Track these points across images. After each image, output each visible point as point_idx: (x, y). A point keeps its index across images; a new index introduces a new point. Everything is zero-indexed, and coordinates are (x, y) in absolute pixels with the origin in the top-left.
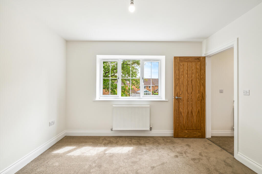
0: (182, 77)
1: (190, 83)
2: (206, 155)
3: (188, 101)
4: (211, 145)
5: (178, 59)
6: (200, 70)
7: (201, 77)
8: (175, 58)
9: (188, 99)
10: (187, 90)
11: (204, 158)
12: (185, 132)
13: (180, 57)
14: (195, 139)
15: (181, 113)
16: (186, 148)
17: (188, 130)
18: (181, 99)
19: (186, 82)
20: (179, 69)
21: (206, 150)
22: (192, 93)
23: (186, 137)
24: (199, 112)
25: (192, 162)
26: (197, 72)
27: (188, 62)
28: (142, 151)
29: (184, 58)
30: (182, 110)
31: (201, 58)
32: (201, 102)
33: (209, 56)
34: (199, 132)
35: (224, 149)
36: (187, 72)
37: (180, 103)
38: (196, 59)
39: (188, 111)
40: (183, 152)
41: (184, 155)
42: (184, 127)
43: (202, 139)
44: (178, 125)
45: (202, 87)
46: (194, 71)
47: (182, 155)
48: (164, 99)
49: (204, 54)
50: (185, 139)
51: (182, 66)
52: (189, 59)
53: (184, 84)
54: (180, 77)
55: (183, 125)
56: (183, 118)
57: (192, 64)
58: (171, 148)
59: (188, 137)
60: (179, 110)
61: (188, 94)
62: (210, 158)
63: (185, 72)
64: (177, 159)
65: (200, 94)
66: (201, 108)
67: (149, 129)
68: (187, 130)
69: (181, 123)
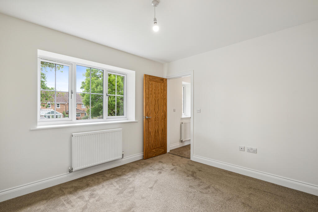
0: (151, 96)
1: (157, 102)
2: (177, 164)
3: (155, 120)
4: (173, 156)
5: (148, 77)
6: (163, 90)
7: (164, 97)
8: (146, 75)
9: (155, 118)
10: (155, 109)
11: (177, 167)
12: (153, 151)
13: (149, 76)
14: (161, 156)
15: (150, 133)
16: (161, 164)
17: (156, 148)
18: (150, 119)
19: (154, 102)
20: (148, 88)
21: (174, 161)
22: (158, 113)
23: (154, 156)
24: (163, 129)
25: (173, 172)
26: (161, 92)
27: (155, 82)
28: (128, 180)
29: (153, 77)
30: (151, 130)
31: (164, 80)
32: (164, 121)
33: (169, 79)
34: (163, 149)
35: (182, 157)
36: (154, 91)
37: (150, 123)
38: (161, 80)
39: (155, 130)
40: (162, 168)
41: (164, 169)
42: (152, 146)
43: (165, 154)
44: (148, 145)
45: (165, 107)
46: (160, 91)
47: (163, 170)
48: (134, 120)
49: (165, 76)
50: (154, 158)
51: (151, 85)
52: (157, 79)
53: (153, 104)
54: (149, 96)
55: (152, 145)
56: (152, 138)
57: (158, 84)
58: (150, 168)
59: (156, 156)
60: (149, 131)
61: (155, 113)
62: (180, 165)
63: (153, 91)
64: (162, 174)
65: (164, 113)
66: (164, 126)
67: (121, 157)
68: (154, 149)
69: (150, 143)
